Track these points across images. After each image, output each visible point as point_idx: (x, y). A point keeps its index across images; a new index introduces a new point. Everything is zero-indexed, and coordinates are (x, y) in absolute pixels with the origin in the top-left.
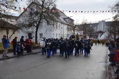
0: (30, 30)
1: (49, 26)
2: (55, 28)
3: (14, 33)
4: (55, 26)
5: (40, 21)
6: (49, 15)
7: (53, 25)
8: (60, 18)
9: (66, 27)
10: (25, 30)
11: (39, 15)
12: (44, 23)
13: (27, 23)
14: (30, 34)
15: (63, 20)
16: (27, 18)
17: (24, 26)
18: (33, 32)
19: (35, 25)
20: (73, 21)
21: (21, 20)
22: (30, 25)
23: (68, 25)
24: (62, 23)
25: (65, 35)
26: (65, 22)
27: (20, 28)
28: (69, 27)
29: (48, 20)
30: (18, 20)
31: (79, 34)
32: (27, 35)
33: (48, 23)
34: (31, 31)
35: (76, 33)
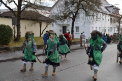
0: (65, 22)
1: (88, 18)
2: (95, 20)
3: (47, 26)
4: (95, 17)
5: (77, 11)
6: (88, 4)
7: (93, 16)
8: (102, 7)
9: (108, 18)
10: (60, 22)
11: (76, 4)
12: (82, 14)
13: (62, 15)
14: (64, 28)
15: (105, 10)
16: (62, 9)
17: (58, 18)
18: (68, 25)
19: (72, 16)
20: (118, 9)
21: (56, 11)
22: (65, 17)
23: (112, 16)
24: (103, 13)
26: (108, 12)
28: (113, 18)
29: (87, 10)
30: (52, 11)
32: (61, 29)
33: (87, 14)
34: (67, 23)
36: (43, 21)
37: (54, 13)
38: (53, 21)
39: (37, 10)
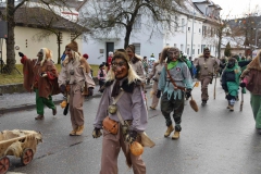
0: (112, 34)
1: (159, 24)
2: (173, 29)
4: (173, 24)
5: (136, 11)
7: (169, 21)
8: (186, 4)
9: (199, 26)
10: (100, 34)
12: (145, 17)
13: (105, 17)
14: (110, 46)
15: (192, 9)
16: (105, 6)
17: (97, 24)
18: (118, 39)
19: (125, 21)
20: (217, 9)
21: (91, 10)
22: (111, 23)
23: (205, 21)
24: (189, 17)
25: (196, 48)
26: (198, 15)
27: (87, 31)
28: (208, 26)
29: (156, 9)
30: (83, 10)
31: (233, 44)
32: (104, 47)
33: (156, 17)
34: (114, 36)
35: (225, 41)
36: (64, 30)
37: (87, 13)
38: (85, 30)
39: (51, 7)
